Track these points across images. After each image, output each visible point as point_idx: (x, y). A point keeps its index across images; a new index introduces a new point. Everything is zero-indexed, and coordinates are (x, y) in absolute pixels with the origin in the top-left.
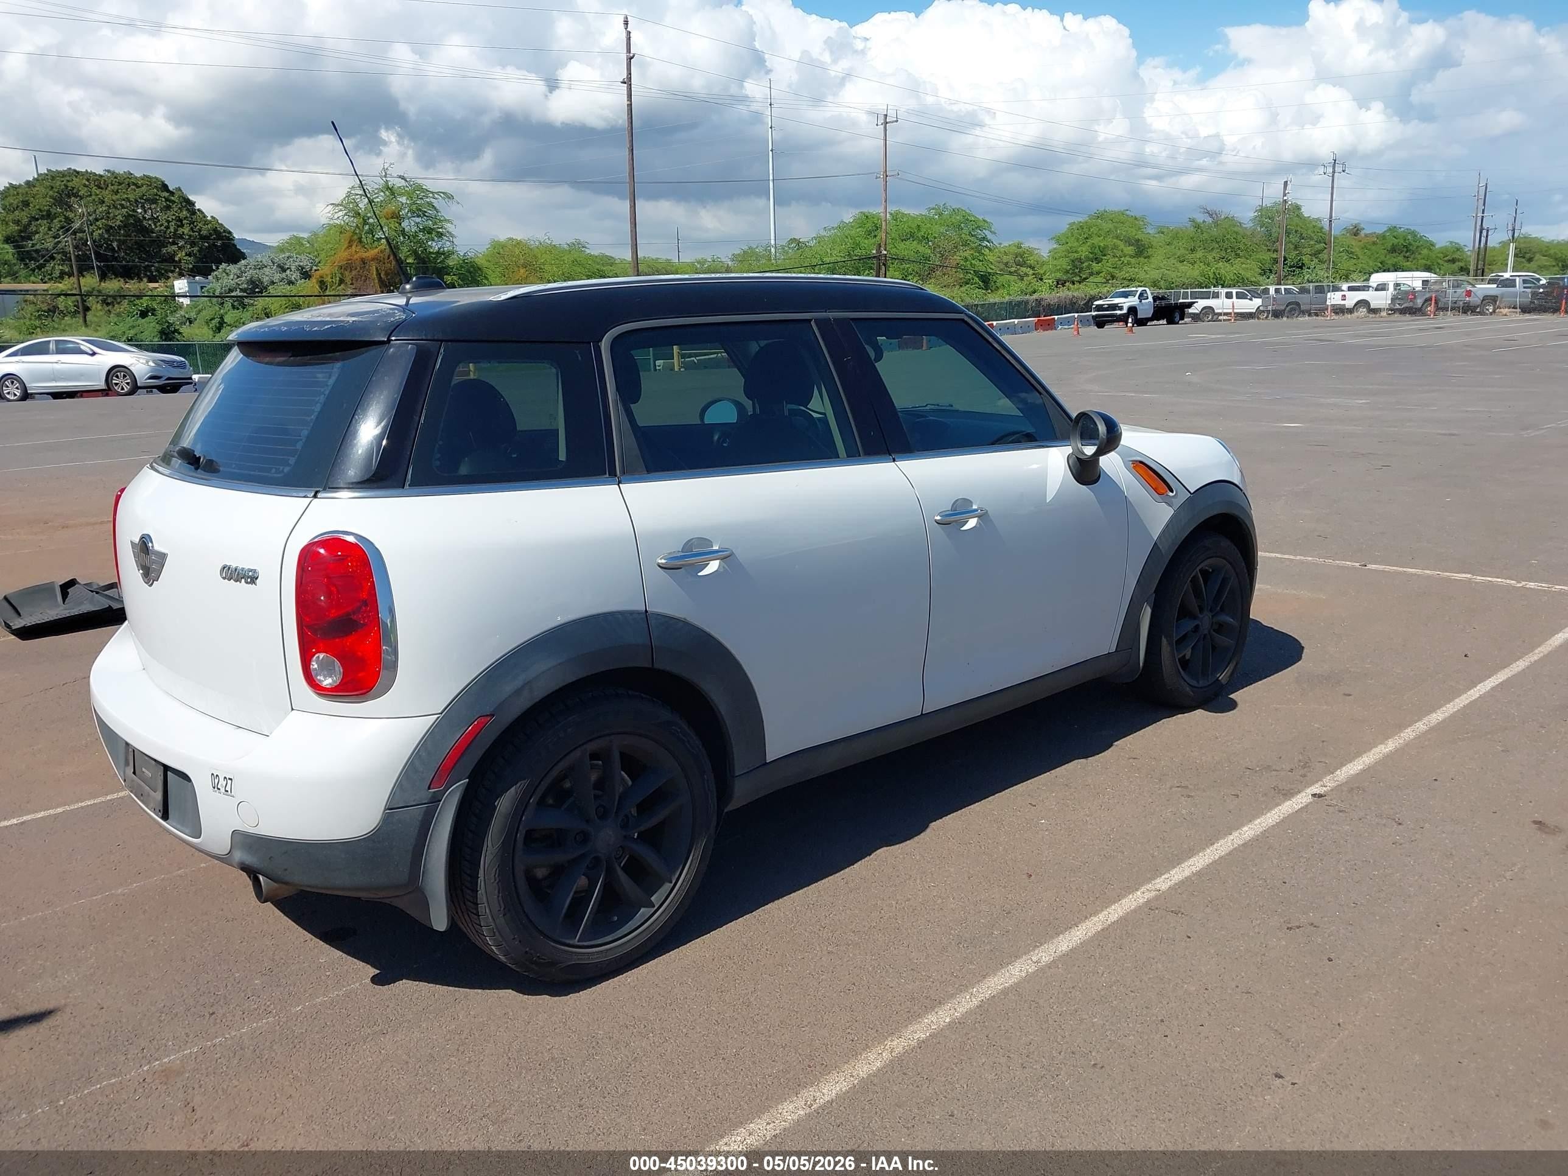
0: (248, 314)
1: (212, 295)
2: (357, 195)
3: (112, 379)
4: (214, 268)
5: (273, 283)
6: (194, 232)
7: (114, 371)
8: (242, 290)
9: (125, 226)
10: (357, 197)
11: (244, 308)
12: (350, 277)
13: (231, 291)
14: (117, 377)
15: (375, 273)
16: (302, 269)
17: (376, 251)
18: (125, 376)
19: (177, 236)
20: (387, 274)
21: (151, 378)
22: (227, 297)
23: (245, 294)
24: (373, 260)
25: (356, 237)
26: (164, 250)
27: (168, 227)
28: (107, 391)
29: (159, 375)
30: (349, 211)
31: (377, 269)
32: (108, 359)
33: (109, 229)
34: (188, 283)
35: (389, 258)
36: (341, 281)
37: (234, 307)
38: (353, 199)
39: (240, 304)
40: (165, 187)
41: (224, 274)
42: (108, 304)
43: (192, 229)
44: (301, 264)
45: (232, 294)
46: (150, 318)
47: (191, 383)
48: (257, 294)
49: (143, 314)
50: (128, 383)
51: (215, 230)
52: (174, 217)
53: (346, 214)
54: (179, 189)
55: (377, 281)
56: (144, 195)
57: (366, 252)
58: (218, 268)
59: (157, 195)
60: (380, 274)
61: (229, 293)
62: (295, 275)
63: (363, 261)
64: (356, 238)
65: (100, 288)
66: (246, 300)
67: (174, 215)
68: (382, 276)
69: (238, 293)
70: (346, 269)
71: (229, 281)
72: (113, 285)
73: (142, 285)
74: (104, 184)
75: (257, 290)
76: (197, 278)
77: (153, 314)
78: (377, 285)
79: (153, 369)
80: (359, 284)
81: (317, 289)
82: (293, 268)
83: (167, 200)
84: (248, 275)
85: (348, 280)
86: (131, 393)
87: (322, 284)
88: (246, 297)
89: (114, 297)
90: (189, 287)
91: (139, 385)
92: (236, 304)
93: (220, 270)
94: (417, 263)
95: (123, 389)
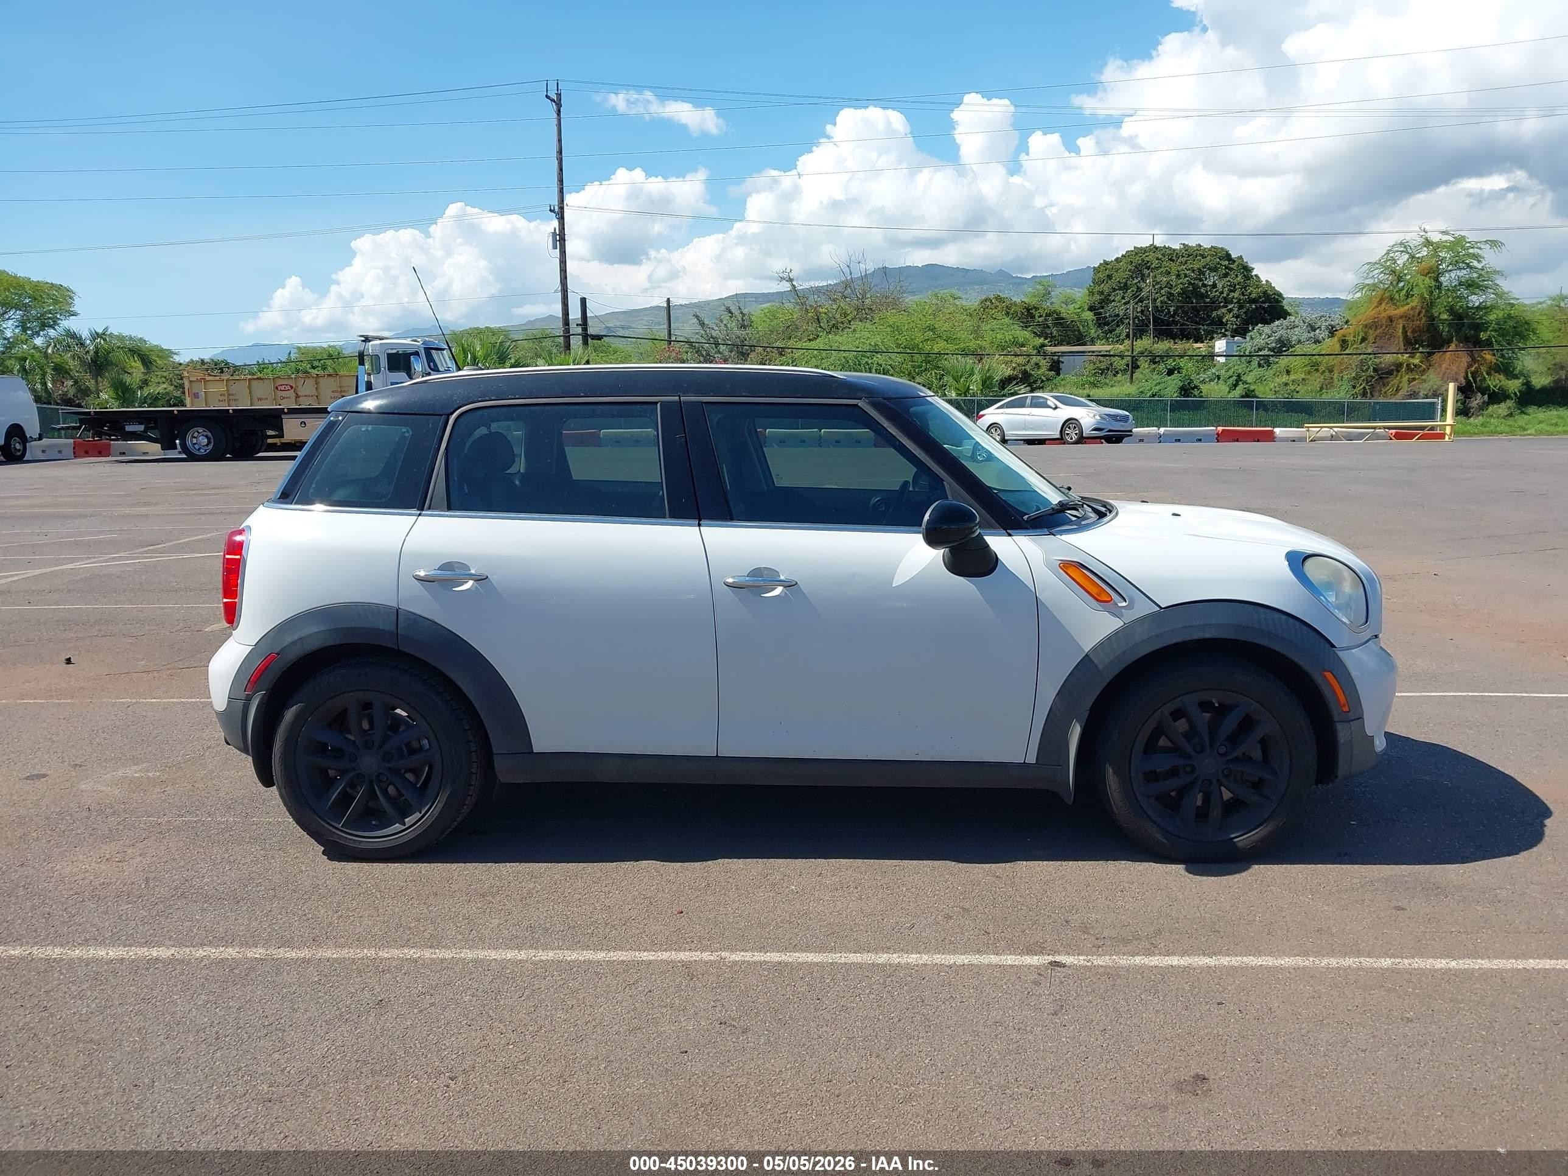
0: (1271, 372)
1: (1242, 354)
2: (1398, 251)
3: (1065, 430)
4: (1250, 329)
5: (1299, 342)
6: (1244, 295)
7: (1069, 423)
8: (1270, 349)
9: (1184, 293)
10: (1397, 254)
11: (1269, 366)
12: (1374, 335)
13: (1260, 350)
14: (1069, 428)
15: (1401, 331)
16: (1332, 328)
17: (1406, 307)
18: (1075, 427)
19: (1227, 301)
20: (1414, 331)
21: (1095, 429)
22: (1256, 356)
23: (1272, 353)
24: (1401, 317)
25: (1387, 294)
26: (1214, 314)
27: (1222, 293)
28: (1061, 440)
29: (1103, 427)
30: (1386, 269)
31: (1404, 326)
32: (1067, 412)
33: (1170, 296)
34: (1227, 343)
35: (1419, 315)
36: (1364, 340)
37: (1260, 365)
38: (1392, 257)
39: (1266, 362)
40: (1228, 256)
41: (1258, 334)
42: (1155, 363)
43: (1243, 293)
44: (1332, 323)
45: (1260, 353)
46: (1176, 375)
47: (1131, 435)
48: (1284, 353)
49: (1170, 372)
50: (1076, 434)
51: (1265, 293)
52: (1229, 284)
53: (1382, 272)
54: (1241, 257)
55: (1401, 339)
56: (1207, 264)
57: (1395, 310)
58: (1253, 329)
59: (1219, 264)
60: (1406, 332)
61: (1257, 352)
62: (1321, 334)
63: (1391, 319)
64: (1388, 298)
65: (1152, 349)
66: (1272, 359)
67: (1229, 281)
68: (1408, 334)
69: (1266, 352)
70: (1370, 328)
71: (1260, 341)
72: (1163, 346)
73: (1187, 346)
74: (1176, 257)
75: (1284, 349)
76: (1236, 338)
77: (1179, 372)
78: (1402, 344)
79: (1098, 423)
80: (1380, 343)
81: (1337, 348)
82: (1323, 328)
83: (1226, 268)
84: (1278, 335)
85: (1371, 338)
86: (1077, 442)
87: (1344, 343)
88: (1272, 356)
89: (1161, 357)
90: (1227, 346)
91: (1084, 435)
92: (1262, 362)
93: (1255, 331)
94: (1452, 320)
95: (1072, 439)
